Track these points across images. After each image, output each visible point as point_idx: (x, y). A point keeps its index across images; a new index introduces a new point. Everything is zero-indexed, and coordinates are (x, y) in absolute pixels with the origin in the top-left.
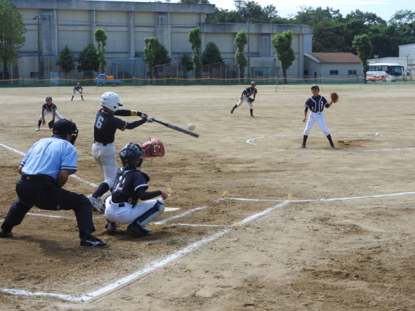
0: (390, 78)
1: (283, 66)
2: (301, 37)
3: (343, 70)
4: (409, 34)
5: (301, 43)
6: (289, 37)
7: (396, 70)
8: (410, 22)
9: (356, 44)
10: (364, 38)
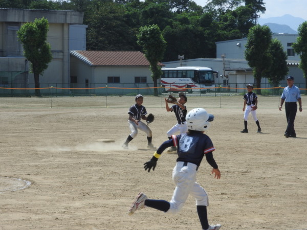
0: (198, 87)
1: (34, 70)
2: (66, 28)
3: (127, 76)
4: (232, 25)
5: (66, 36)
6: (42, 28)
7: (207, 77)
8: (234, 9)
9: (142, 39)
10: (153, 31)
